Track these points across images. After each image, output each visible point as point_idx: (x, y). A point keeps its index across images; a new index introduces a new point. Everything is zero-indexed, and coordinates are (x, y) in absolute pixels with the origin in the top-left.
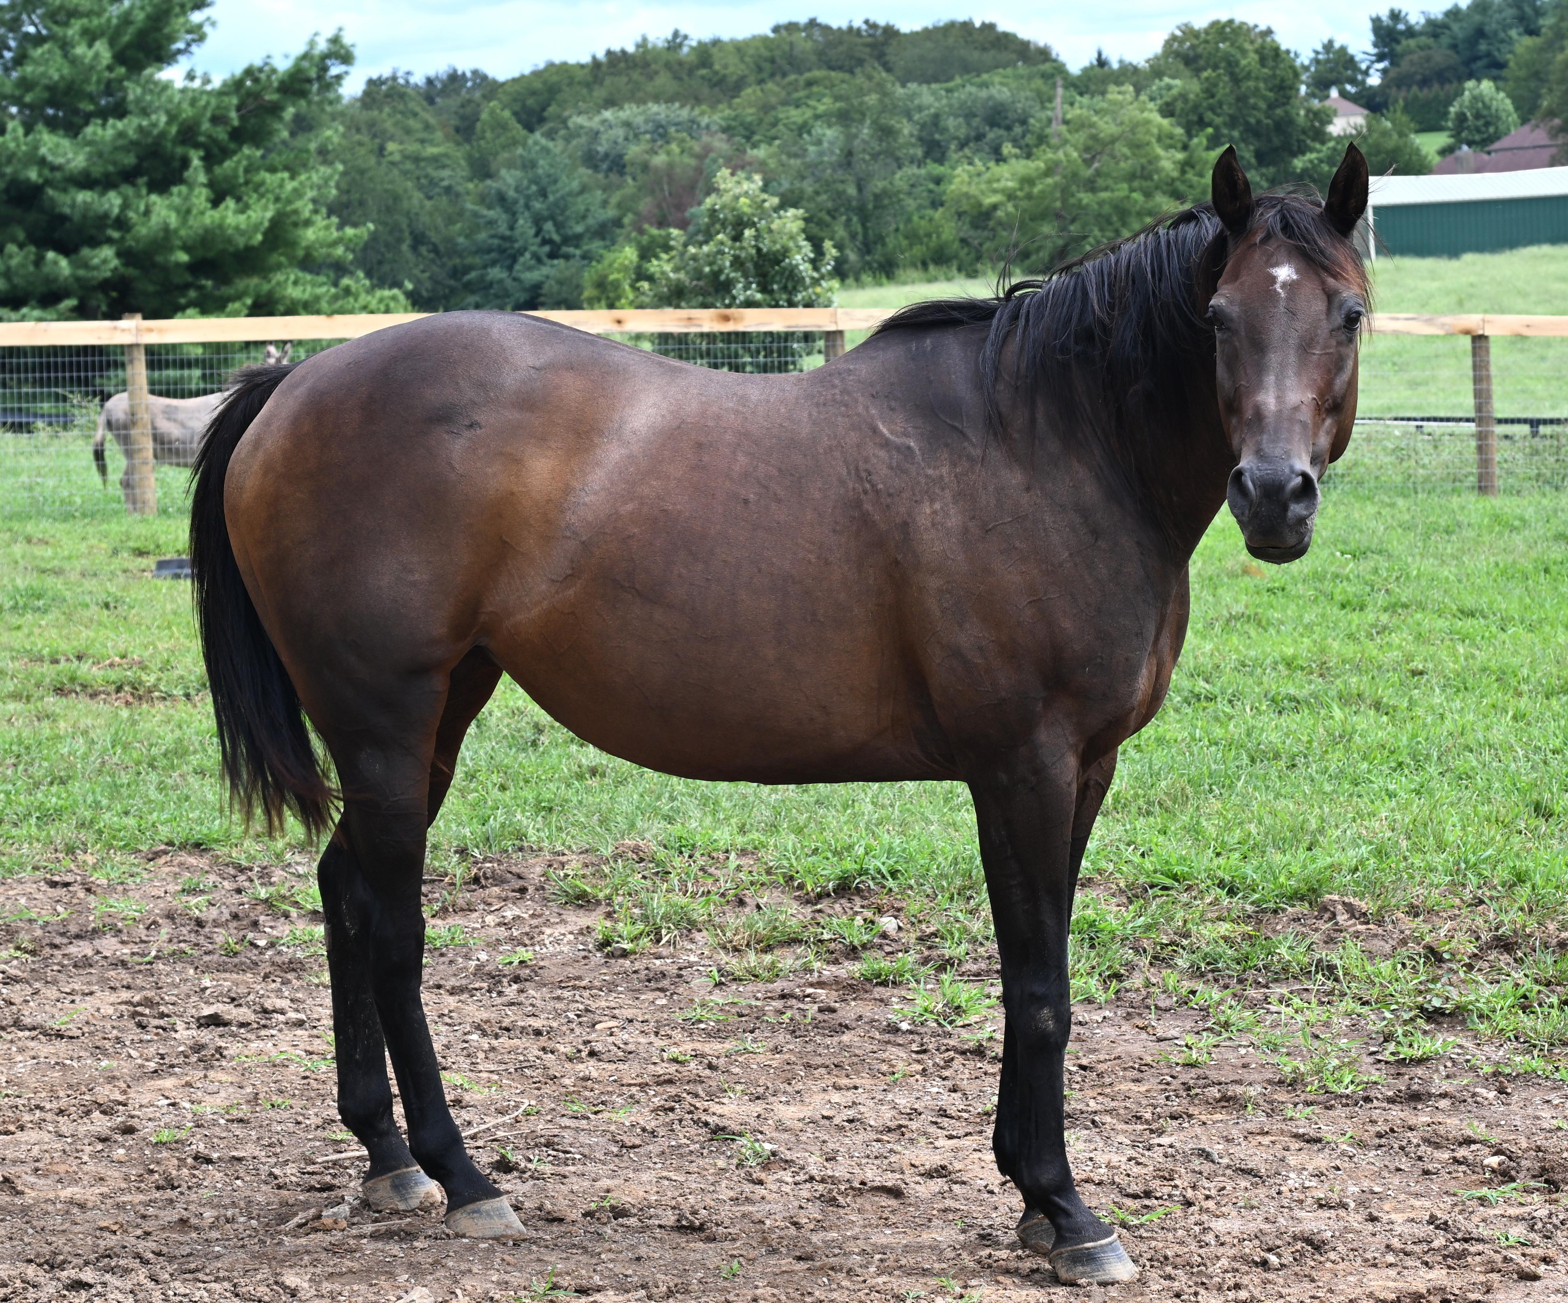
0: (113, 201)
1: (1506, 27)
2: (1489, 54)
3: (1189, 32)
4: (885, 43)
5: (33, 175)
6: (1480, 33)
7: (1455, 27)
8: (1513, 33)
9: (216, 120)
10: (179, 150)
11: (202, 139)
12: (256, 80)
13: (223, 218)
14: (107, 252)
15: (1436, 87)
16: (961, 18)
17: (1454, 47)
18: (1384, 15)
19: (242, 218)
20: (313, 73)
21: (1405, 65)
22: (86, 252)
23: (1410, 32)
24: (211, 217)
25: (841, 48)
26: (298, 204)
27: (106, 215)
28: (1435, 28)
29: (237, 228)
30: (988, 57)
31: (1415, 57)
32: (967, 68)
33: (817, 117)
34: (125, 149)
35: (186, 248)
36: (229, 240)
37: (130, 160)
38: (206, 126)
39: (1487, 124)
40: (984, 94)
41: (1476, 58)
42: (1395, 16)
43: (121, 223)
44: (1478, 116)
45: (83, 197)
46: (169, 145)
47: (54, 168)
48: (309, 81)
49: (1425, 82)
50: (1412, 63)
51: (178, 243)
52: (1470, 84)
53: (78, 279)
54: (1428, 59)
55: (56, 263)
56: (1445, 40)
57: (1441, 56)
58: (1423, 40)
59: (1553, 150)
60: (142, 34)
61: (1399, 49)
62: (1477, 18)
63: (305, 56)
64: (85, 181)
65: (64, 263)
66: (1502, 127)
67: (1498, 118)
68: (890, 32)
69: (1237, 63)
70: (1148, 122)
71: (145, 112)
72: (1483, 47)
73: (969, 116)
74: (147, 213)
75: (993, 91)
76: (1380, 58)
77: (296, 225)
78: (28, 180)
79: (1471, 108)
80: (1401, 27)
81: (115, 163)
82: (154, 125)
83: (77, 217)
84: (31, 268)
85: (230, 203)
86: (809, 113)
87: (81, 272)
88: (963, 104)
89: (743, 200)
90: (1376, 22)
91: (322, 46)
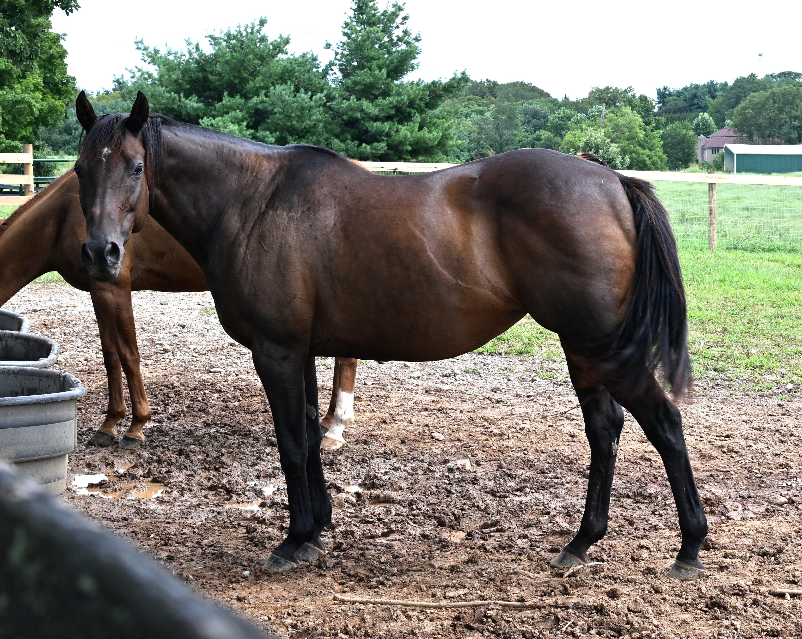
0: (386, 126)
1: (704, 95)
2: (698, 104)
3: (598, 90)
4: (493, 87)
5: (359, 115)
6: (695, 96)
7: (686, 94)
8: (707, 97)
9: (421, 99)
10: (408, 110)
11: (416, 106)
12: (435, 86)
13: (424, 135)
14: (383, 144)
15: (679, 114)
16: (520, 80)
17: (685, 100)
18: (662, 88)
19: (430, 135)
20: (456, 85)
21: (668, 105)
22: (375, 144)
23: (670, 95)
24: (419, 134)
25: (478, 88)
26: (450, 131)
27: (384, 131)
28: (679, 94)
29: (429, 139)
30: (530, 94)
31: (672, 103)
32: (523, 98)
33: (472, 111)
34: (392, 108)
35: (410, 145)
36: (425, 143)
37: (392, 112)
38: (418, 101)
39: (706, 128)
40: (531, 107)
41: (693, 105)
42: (665, 89)
43: (388, 135)
44: (703, 125)
45: (377, 124)
46: (404, 107)
47: (366, 114)
48: (454, 87)
49: (674, 112)
50: (671, 105)
51: (408, 143)
52: (702, 113)
53: (372, 154)
54: (676, 104)
55: (365, 147)
56: (682, 98)
57: (681, 103)
58: (675, 97)
59: (735, 138)
60: (396, 67)
61: (666, 100)
62: (694, 91)
63: (453, 79)
64: (376, 119)
65: (368, 147)
66: (711, 129)
67: (710, 126)
68: (495, 84)
69: (632, 101)
70: (636, 120)
71: (399, 94)
72: (696, 101)
73: (526, 114)
74: (397, 131)
75: (535, 106)
76: (659, 103)
77: (447, 139)
78: (357, 117)
79: (701, 121)
80: (667, 92)
81: (387, 112)
82: (403, 100)
83: (373, 131)
84: (356, 149)
85: (426, 129)
86: (470, 110)
87: (373, 151)
88: (523, 110)
89: (599, 139)
90: (659, 91)
91: (459, 76)
